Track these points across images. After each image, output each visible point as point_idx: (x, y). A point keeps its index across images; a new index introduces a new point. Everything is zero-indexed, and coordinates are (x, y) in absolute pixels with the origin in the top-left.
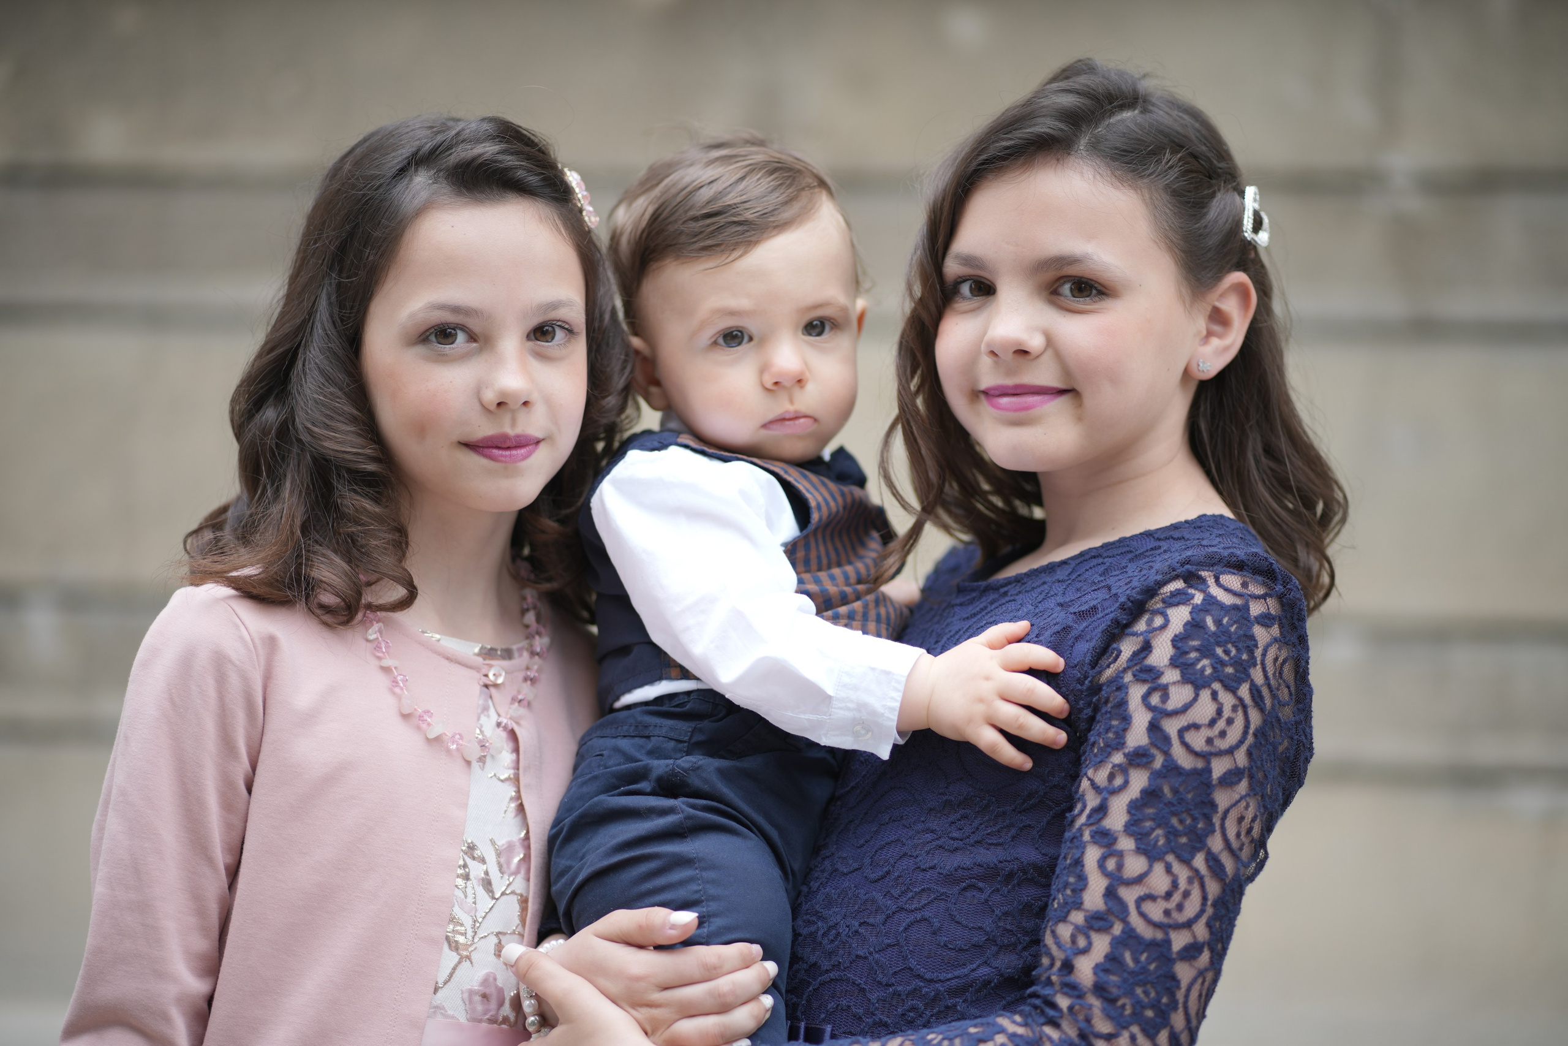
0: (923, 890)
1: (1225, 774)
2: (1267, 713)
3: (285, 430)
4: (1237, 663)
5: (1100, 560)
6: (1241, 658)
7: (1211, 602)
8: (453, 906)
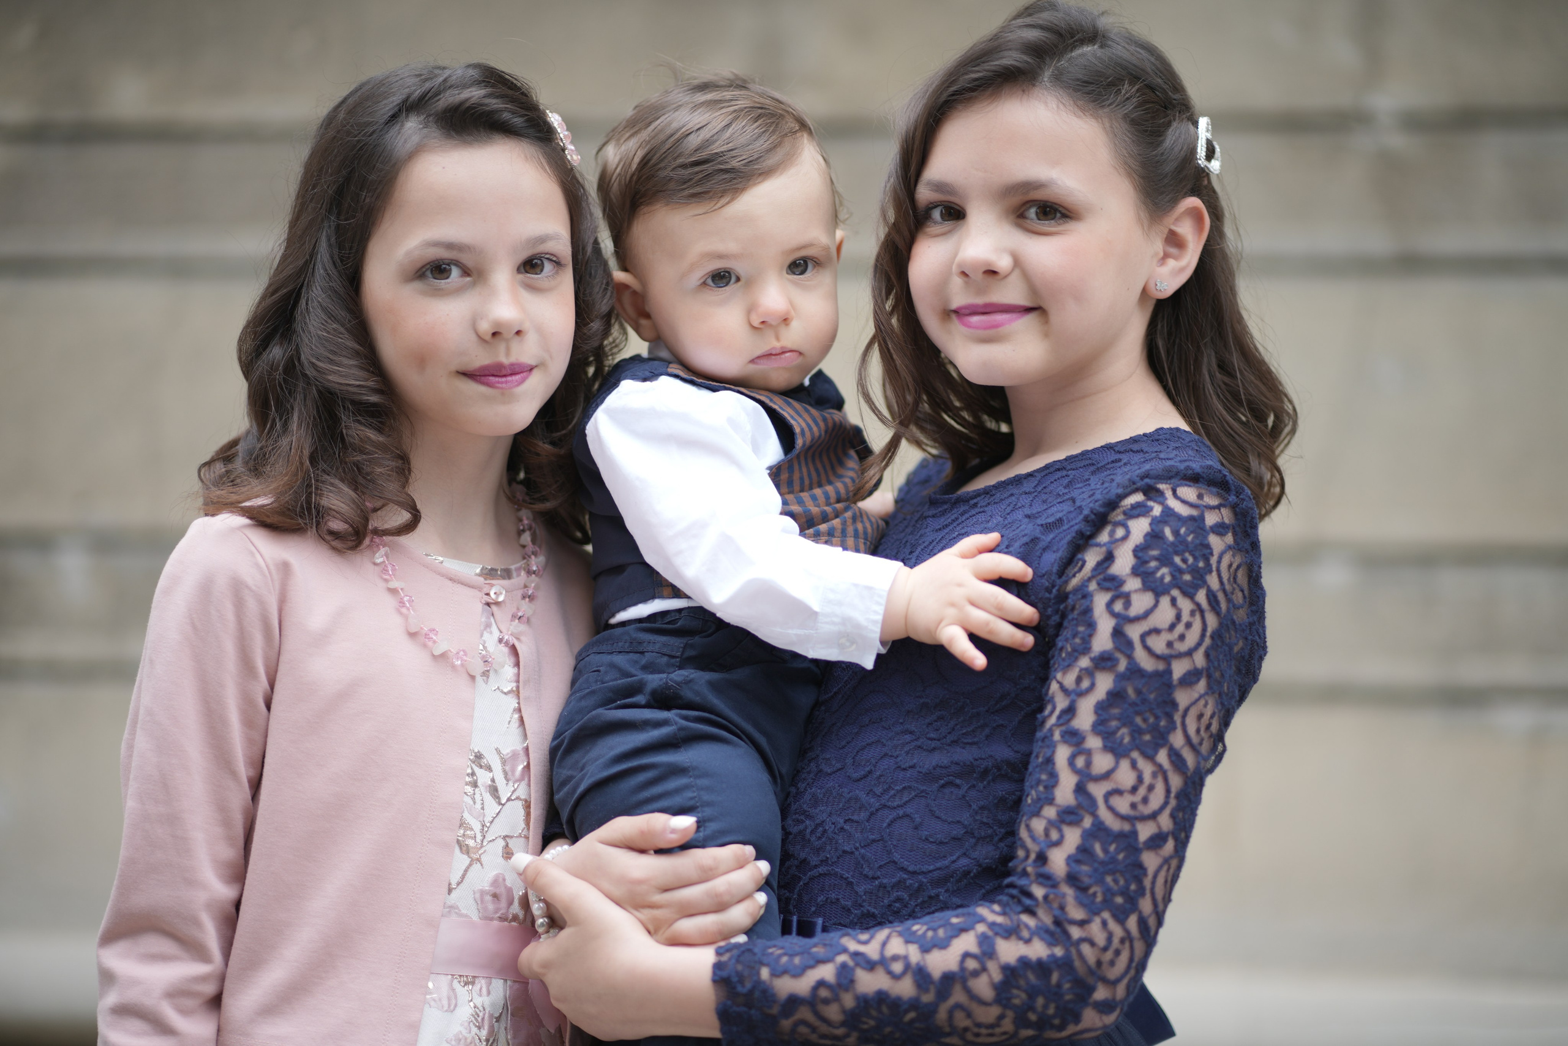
0: (904, 788)
1: (1185, 675)
2: (1222, 616)
3: (292, 366)
4: (1194, 571)
5: (1064, 473)
6: (1197, 566)
7: (1168, 513)
8: (463, 812)
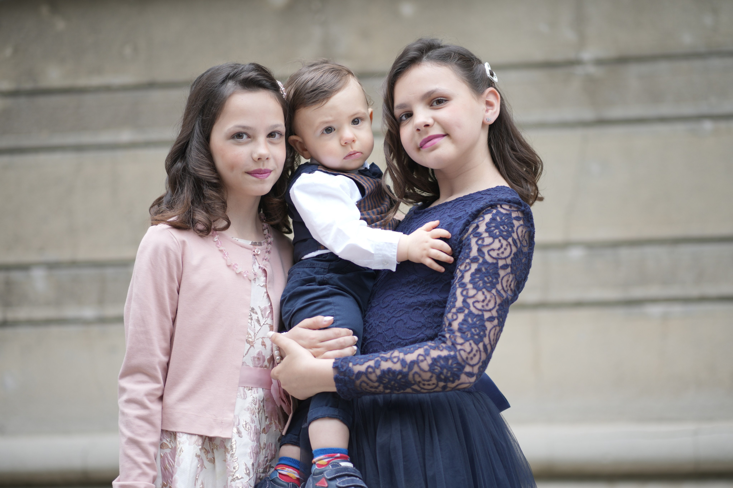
0: (401, 310)
1: (503, 265)
2: (518, 248)
3: (185, 169)
4: (507, 231)
5: (463, 201)
6: (509, 230)
7: (498, 212)
8: (248, 329)
